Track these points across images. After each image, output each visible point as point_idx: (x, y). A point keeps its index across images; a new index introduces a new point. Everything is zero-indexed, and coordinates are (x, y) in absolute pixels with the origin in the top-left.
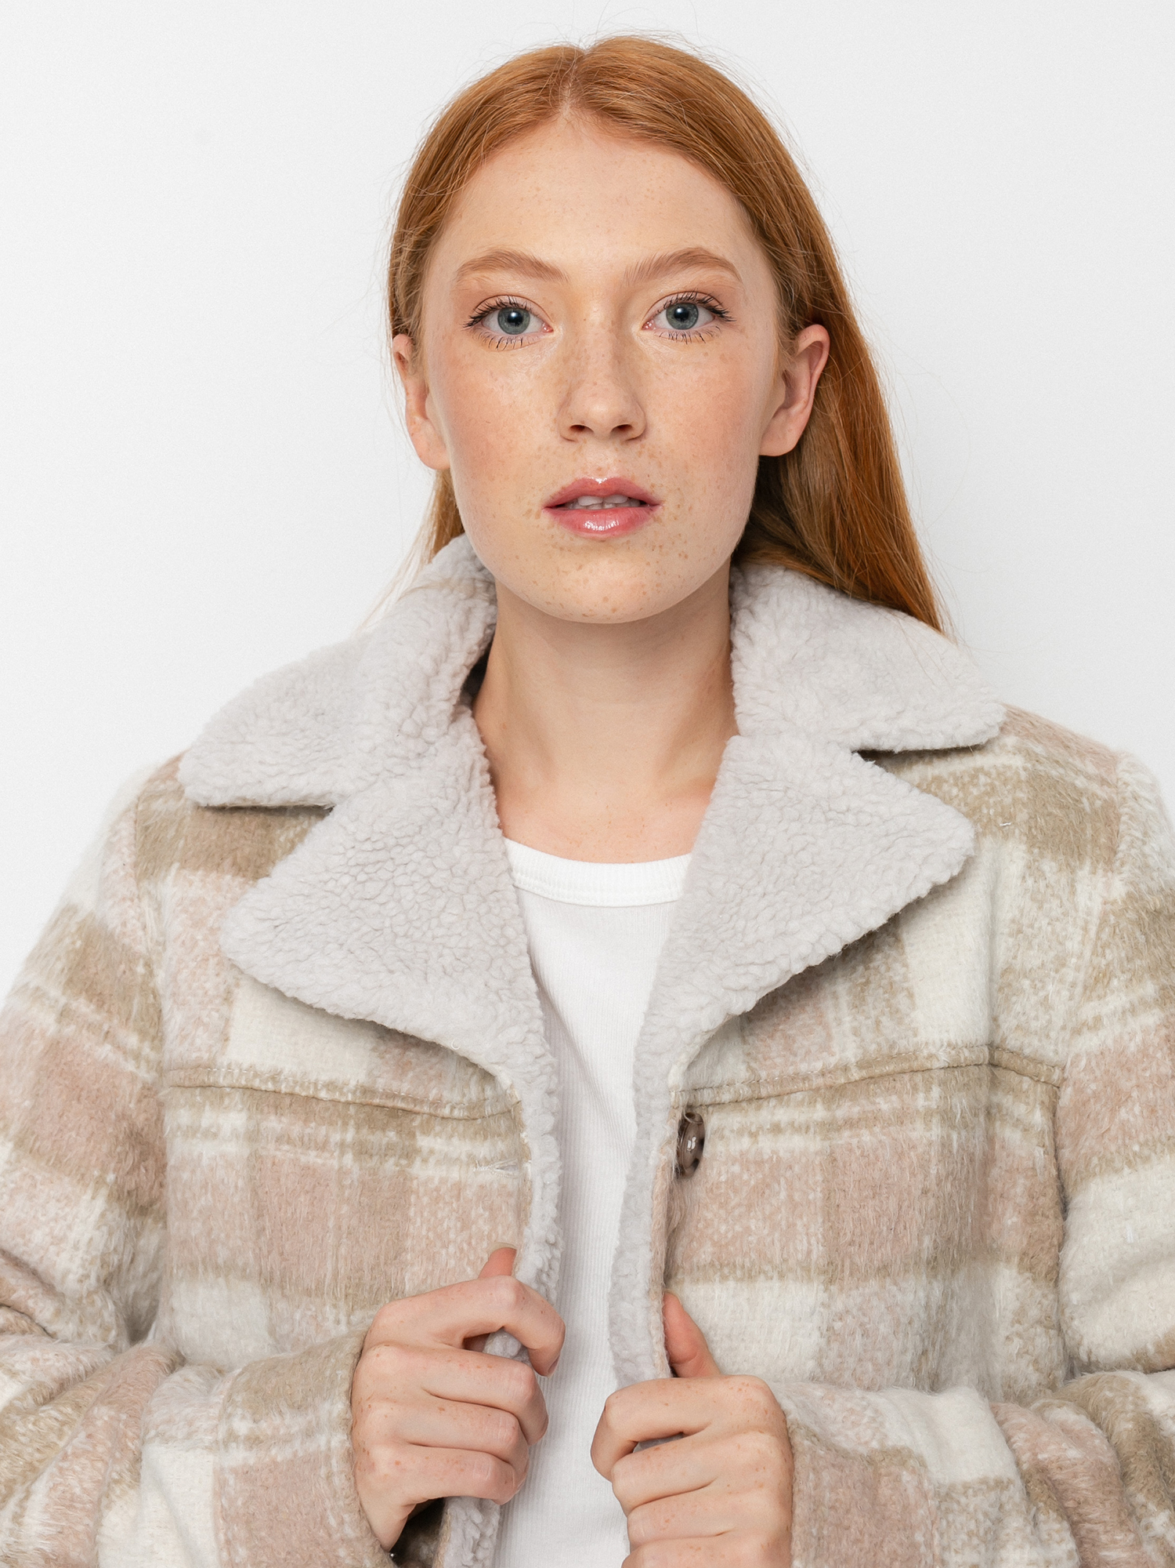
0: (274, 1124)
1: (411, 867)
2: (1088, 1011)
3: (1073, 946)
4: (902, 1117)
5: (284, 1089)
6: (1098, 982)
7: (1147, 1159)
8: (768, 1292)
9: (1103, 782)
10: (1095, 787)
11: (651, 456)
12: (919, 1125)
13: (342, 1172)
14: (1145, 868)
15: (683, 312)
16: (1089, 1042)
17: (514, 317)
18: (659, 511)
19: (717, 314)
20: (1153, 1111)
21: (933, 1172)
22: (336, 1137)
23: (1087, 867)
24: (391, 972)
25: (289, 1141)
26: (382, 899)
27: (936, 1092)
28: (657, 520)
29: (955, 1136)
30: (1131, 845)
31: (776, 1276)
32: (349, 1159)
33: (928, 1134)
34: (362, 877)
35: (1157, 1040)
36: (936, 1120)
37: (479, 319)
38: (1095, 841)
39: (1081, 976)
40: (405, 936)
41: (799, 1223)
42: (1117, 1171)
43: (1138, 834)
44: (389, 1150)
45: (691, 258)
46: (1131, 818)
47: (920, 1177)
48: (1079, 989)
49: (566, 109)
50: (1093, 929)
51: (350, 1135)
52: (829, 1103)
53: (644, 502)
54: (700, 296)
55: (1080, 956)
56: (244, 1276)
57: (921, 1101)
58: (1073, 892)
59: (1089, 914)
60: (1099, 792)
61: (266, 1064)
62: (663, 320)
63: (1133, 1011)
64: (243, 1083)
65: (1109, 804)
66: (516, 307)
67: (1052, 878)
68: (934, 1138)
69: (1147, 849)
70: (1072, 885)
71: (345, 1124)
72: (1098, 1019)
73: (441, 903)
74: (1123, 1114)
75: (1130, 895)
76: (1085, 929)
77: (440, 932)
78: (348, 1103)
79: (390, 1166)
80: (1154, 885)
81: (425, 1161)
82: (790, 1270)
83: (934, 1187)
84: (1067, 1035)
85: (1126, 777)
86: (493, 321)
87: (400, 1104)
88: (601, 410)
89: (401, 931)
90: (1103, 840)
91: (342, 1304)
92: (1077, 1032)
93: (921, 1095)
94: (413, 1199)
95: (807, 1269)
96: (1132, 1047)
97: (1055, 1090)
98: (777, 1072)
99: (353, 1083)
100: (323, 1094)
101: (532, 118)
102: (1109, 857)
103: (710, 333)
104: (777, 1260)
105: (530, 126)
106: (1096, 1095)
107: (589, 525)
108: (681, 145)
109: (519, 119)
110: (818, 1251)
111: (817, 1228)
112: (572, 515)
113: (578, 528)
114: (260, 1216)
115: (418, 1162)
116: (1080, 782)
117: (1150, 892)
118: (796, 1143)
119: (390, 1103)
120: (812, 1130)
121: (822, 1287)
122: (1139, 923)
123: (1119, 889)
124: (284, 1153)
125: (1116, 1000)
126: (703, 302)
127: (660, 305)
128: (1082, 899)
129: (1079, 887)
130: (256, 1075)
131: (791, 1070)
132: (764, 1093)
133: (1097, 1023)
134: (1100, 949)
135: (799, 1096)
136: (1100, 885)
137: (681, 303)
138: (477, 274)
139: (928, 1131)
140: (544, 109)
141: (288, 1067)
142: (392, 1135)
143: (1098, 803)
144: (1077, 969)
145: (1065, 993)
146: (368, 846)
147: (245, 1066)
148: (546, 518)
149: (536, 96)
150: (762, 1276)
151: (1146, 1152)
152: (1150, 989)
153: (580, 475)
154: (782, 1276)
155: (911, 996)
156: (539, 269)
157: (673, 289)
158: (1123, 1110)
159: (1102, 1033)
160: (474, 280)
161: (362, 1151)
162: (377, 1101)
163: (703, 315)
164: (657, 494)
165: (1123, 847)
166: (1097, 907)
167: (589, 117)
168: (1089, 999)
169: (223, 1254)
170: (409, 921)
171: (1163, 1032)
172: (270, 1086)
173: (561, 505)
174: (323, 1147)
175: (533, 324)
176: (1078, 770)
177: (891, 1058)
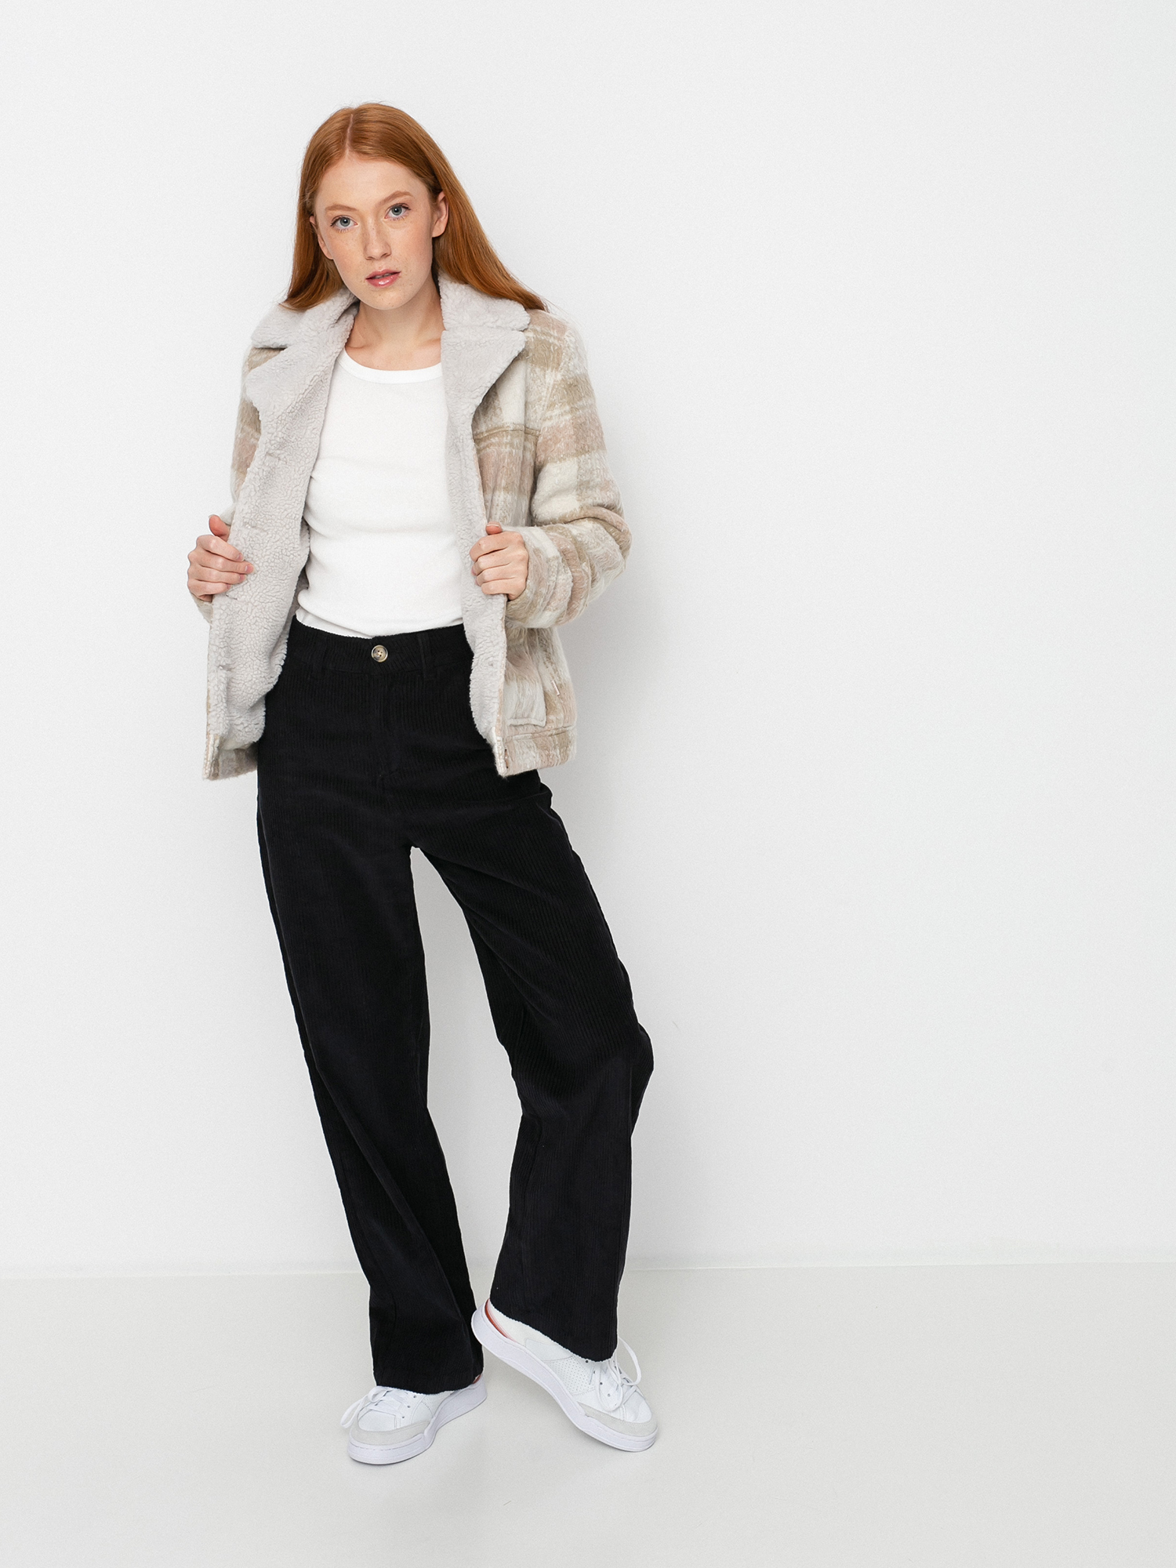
2: (548, 414)
4: (499, 444)
6: (551, 406)
9: (559, 339)
10: (556, 342)
11: (395, 260)
12: (504, 447)
14: (568, 370)
15: (397, 211)
16: (548, 424)
17: (345, 221)
18: (400, 274)
19: (408, 209)
20: (568, 445)
21: (506, 461)
23: (550, 370)
27: (509, 437)
28: (400, 278)
29: (514, 451)
30: (565, 363)
35: (569, 424)
36: (508, 446)
38: (553, 360)
39: (547, 403)
42: (556, 462)
43: (567, 360)
45: (398, 194)
46: (567, 354)
47: (503, 462)
48: (545, 407)
49: (347, 153)
50: (550, 389)
53: (395, 274)
54: (401, 204)
55: (547, 398)
57: (505, 440)
58: (545, 378)
59: (549, 384)
60: (557, 343)
62: (391, 214)
63: (561, 415)
65: (560, 348)
66: (345, 218)
67: (538, 373)
68: (508, 451)
69: (569, 365)
70: (544, 375)
72: (551, 417)
74: (558, 445)
75: (563, 379)
76: (548, 389)
80: (570, 376)
83: (507, 466)
84: (541, 421)
85: (567, 338)
86: (339, 222)
88: (376, 251)
90: (556, 360)
92: (544, 420)
93: (505, 438)
96: (561, 426)
97: (537, 437)
102: (557, 367)
103: (406, 216)
106: (550, 439)
107: (381, 283)
112: (375, 281)
113: (376, 285)
116: (551, 340)
117: (569, 378)
122: (564, 388)
123: (559, 377)
125: (557, 412)
126: (402, 206)
127: (389, 210)
128: (548, 380)
129: (547, 376)
134: (552, 395)
136: (554, 376)
137: (395, 208)
138: (332, 208)
139: (506, 449)
143: (556, 348)
144: (545, 401)
145: (541, 409)
148: (366, 282)
151: (565, 456)
152: (567, 408)
153: (374, 271)
155: (501, 409)
156: (349, 209)
159: (552, 421)
160: (331, 210)
163: (403, 210)
164: (399, 270)
165: (562, 364)
166: (552, 382)
168: (549, 410)
171: (571, 421)
173: (371, 279)
175: (351, 223)
176: (551, 335)
177: (495, 428)
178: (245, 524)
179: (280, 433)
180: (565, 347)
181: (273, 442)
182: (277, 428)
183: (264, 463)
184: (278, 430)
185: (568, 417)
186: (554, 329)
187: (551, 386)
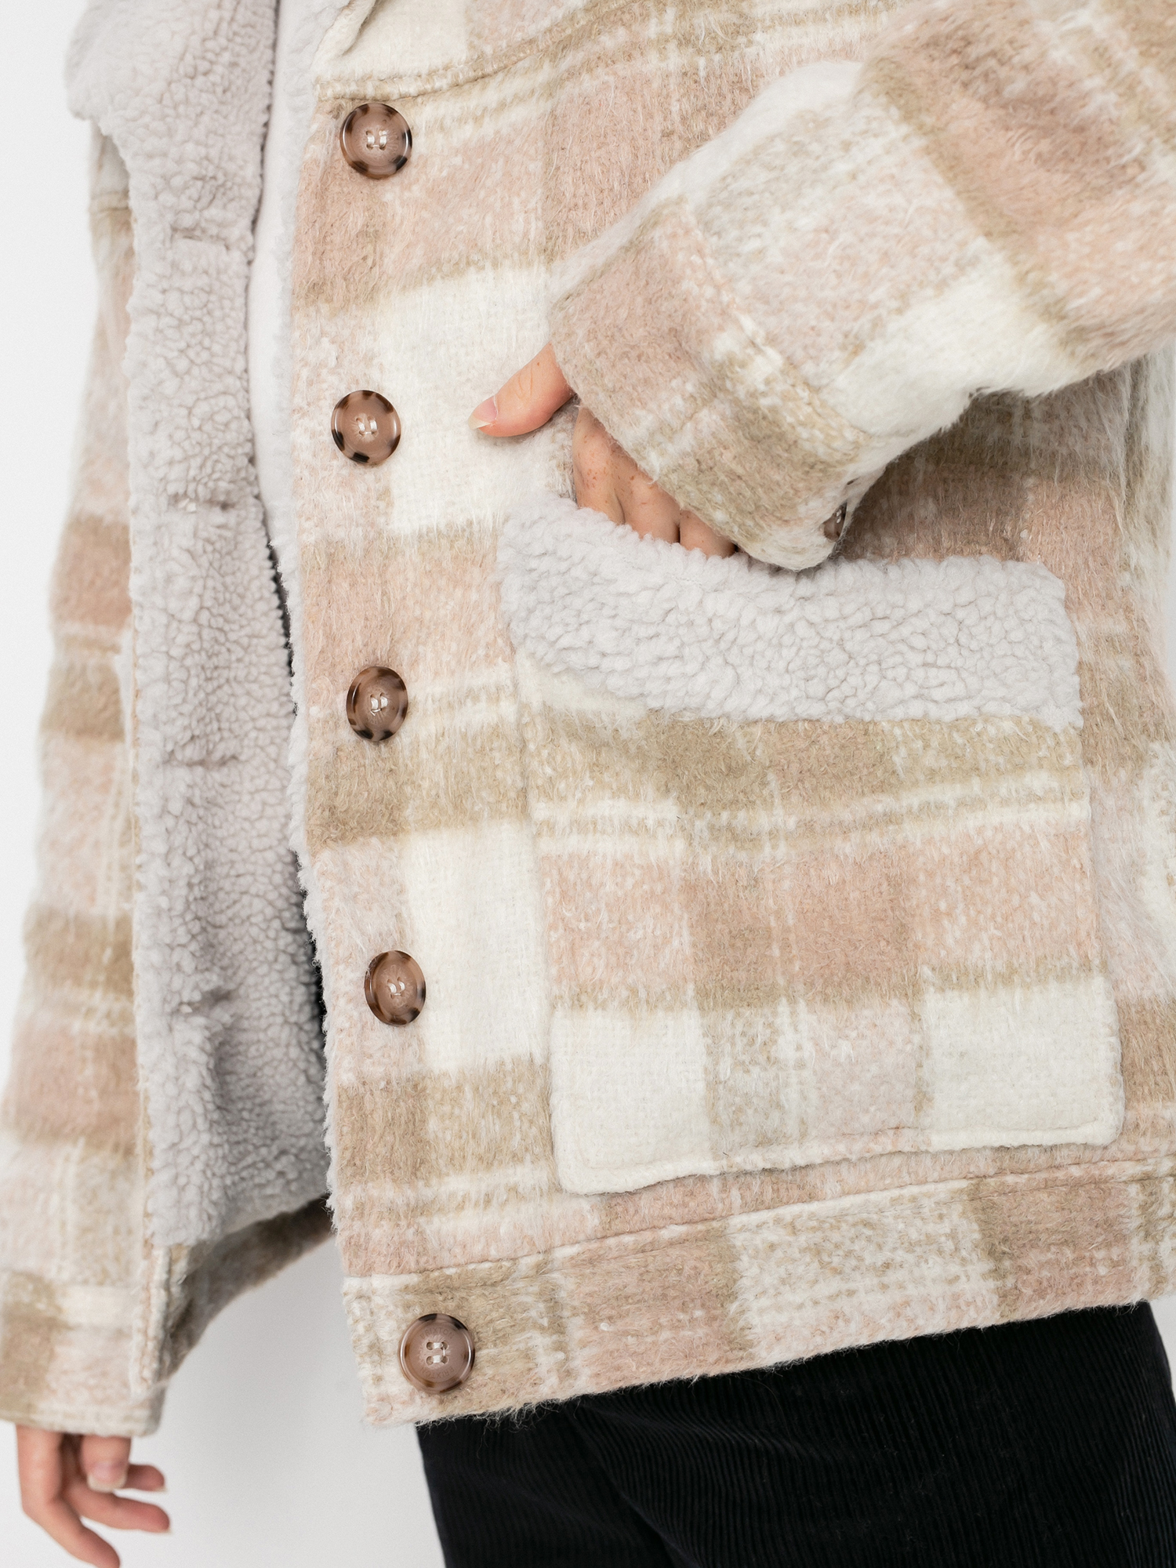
4: (630, 51)
8: (478, 287)
12: (653, 56)
31: (488, 265)
33: (663, 65)
41: (516, 201)
47: (658, 118)
52: (554, 58)
68: (672, 67)
82: (505, 256)
83: (679, 128)
93: (654, 21)
95: (525, 252)
98: (504, 44)
104: (489, 247)
110: (536, 229)
111: (536, 203)
118: (518, 114)
120: (536, 95)
121: (543, 269)
131: (519, 36)
132: (489, 70)
135: (526, 63)
139: (662, 61)
150: (472, 269)
178: (175, 499)
179: (190, 147)
181: (177, 182)
182: (170, 133)
183: (174, 265)
184: (179, 138)
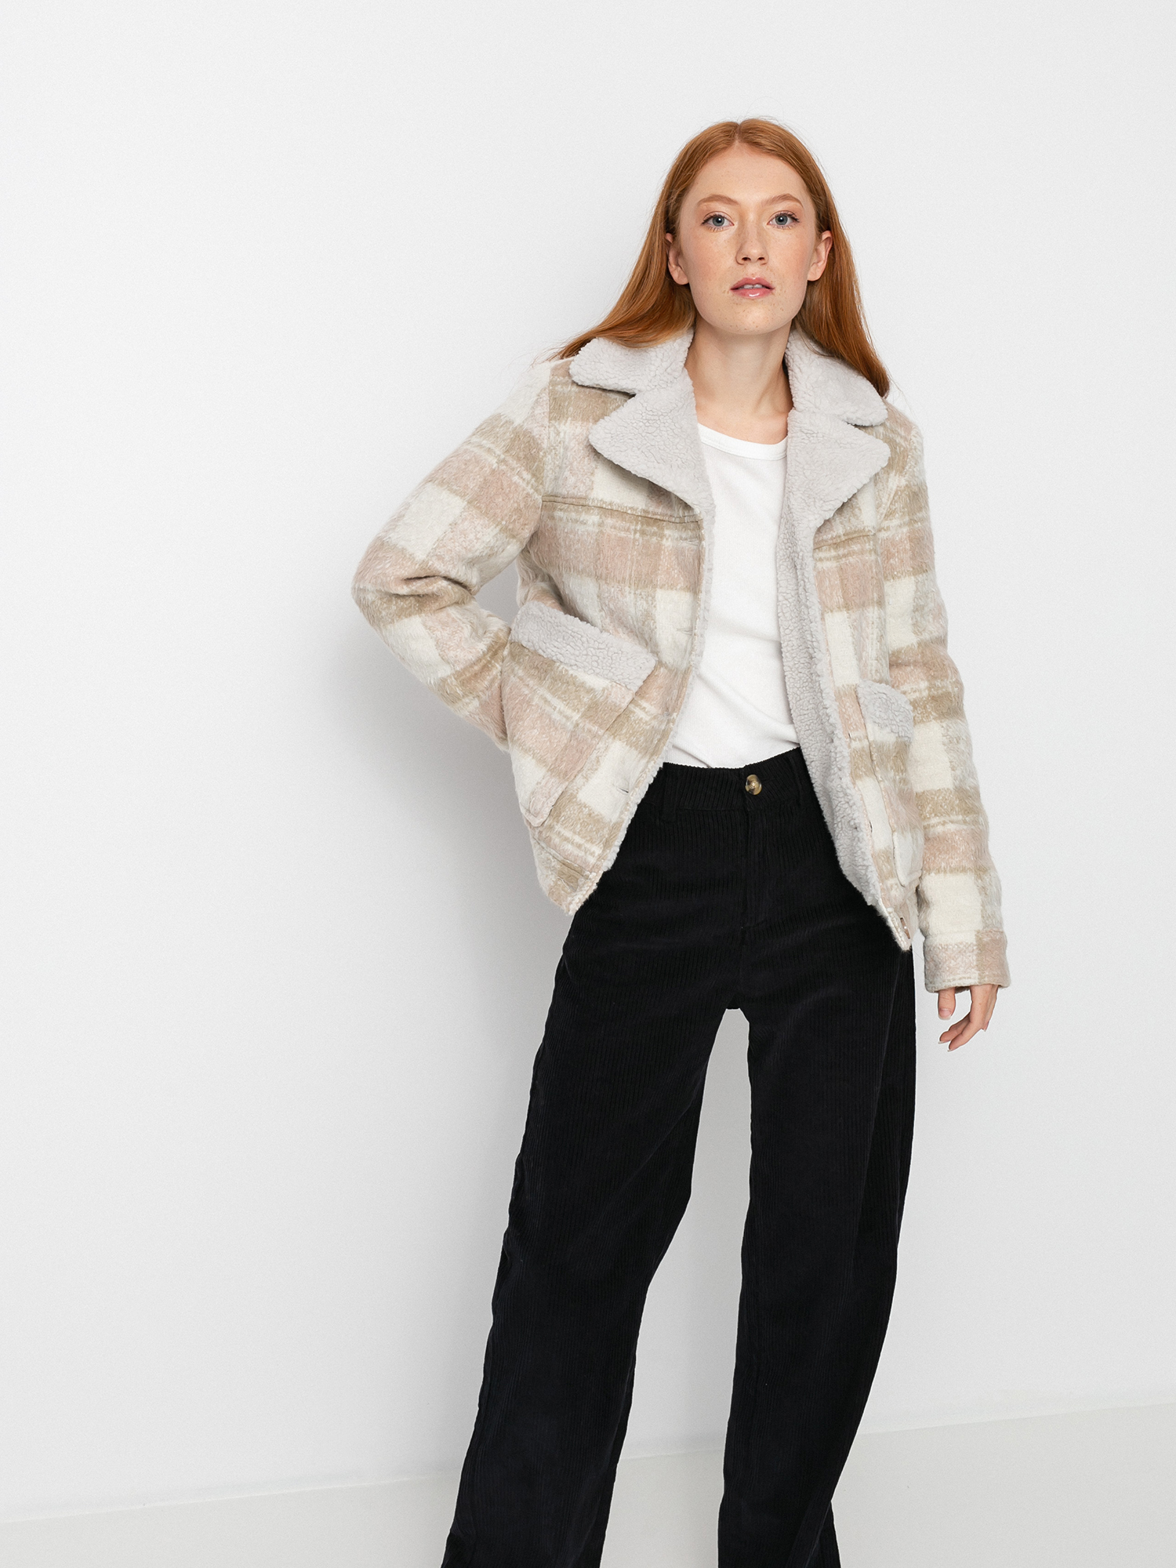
0: (609, 521)
1: (667, 424)
2: (886, 524)
3: (884, 500)
4: (862, 552)
5: (614, 508)
6: (890, 514)
7: (899, 577)
9: (906, 439)
10: (902, 442)
11: (771, 271)
12: (868, 555)
13: (635, 540)
14: (913, 476)
15: (781, 219)
16: (883, 534)
18: (773, 291)
19: (795, 220)
20: (902, 561)
21: (874, 570)
22: (633, 527)
23: (893, 473)
24: (659, 463)
25: (615, 528)
26: (654, 434)
28: (772, 294)
31: (830, 612)
32: (638, 535)
33: (871, 558)
34: (647, 424)
35: (905, 537)
36: (873, 552)
37: (706, 221)
38: (898, 463)
39: (885, 511)
40: (664, 450)
41: (834, 592)
42: (889, 580)
43: (913, 464)
44: (655, 534)
45: (785, 197)
46: (912, 457)
48: (883, 516)
49: (737, 143)
50: (892, 496)
51: (639, 527)
52: (835, 549)
53: (768, 287)
54: (789, 213)
55: (886, 504)
56: (589, 575)
58: (887, 481)
59: (891, 489)
60: (903, 444)
61: (608, 499)
62: (774, 221)
63: (900, 526)
64: (599, 505)
65: (906, 450)
66: (720, 216)
69: (915, 469)
70: (887, 479)
71: (637, 523)
72: (888, 527)
73: (678, 440)
74: (892, 561)
75: (907, 486)
76: (889, 495)
77: (677, 451)
78: (638, 516)
79: (654, 539)
80: (912, 483)
81: (667, 539)
82: (834, 609)
85: (913, 438)
86: (711, 222)
87: (659, 517)
88: (753, 252)
89: (662, 448)
90: (902, 465)
91: (633, 587)
92: (879, 531)
93: (867, 544)
94: (662, 552)
95: (839, 608)
96: (897, 539)
99: (640, 508)
100: (629, 512)
101: (725, 145)
102: (903, 470)
103: (791, 227)
104: (829, 606)
105: (725, 149)
106: (882, 553)
107: (749, 295)
108: (781, 156)
109: (720, 146)
111: (840, 593)
112: (741, 292)
113: (744, 296)
114: (599, 554)
115: (665, 540)
116: (899, 440)
117: (914, 485)
118: (828, 564)
119: (655, 517)
120: (832, 559)
122: (906, 496)
123: (903, 482)
124: (613, 532)
125: (895, 522)
126: (790, 215)
127: (774, 216)
128: (890, 485)
129: (890, 480)
130: (604, 503)
133: (888, 529)
134: (893, 503)
136: (897, 480)
137: (781, 215)
138: (705, 204)
139: (871, 556)
140: (729, 143)
141: (617, 501)
142: (655, 529)
143: (902, 449)
144: (884, 508)
146: (651, 413)
147: (600, 499)
148: (731, 293)
149: (727, 138)
151: (899, 575)
152: (907, 519)
153: (745, 277)
154: (832, 611)
155: (860, 510)
156: (729, 201)
157: (780, 209)
158: (891, 560)
159: (889, 533)
160: (704, 206)
161: (643, 533)
162: (650, 516)
163: (789, 220)
164: (774, 284)
165: (907, 468)
166: (895, 488)
167: (745, 145)
168: (886, 520)
169: (581, 567)
170: (665, 445)
171: (908, 534)
172: (609, 507)
173: (735, 289)
174: (628, 530)
175: (726, 223)
176: (899, 434)
177: (855, 532)
180: (911, 449)
185: (905, 530)
186: (901, 426)
187: (893, 492)
